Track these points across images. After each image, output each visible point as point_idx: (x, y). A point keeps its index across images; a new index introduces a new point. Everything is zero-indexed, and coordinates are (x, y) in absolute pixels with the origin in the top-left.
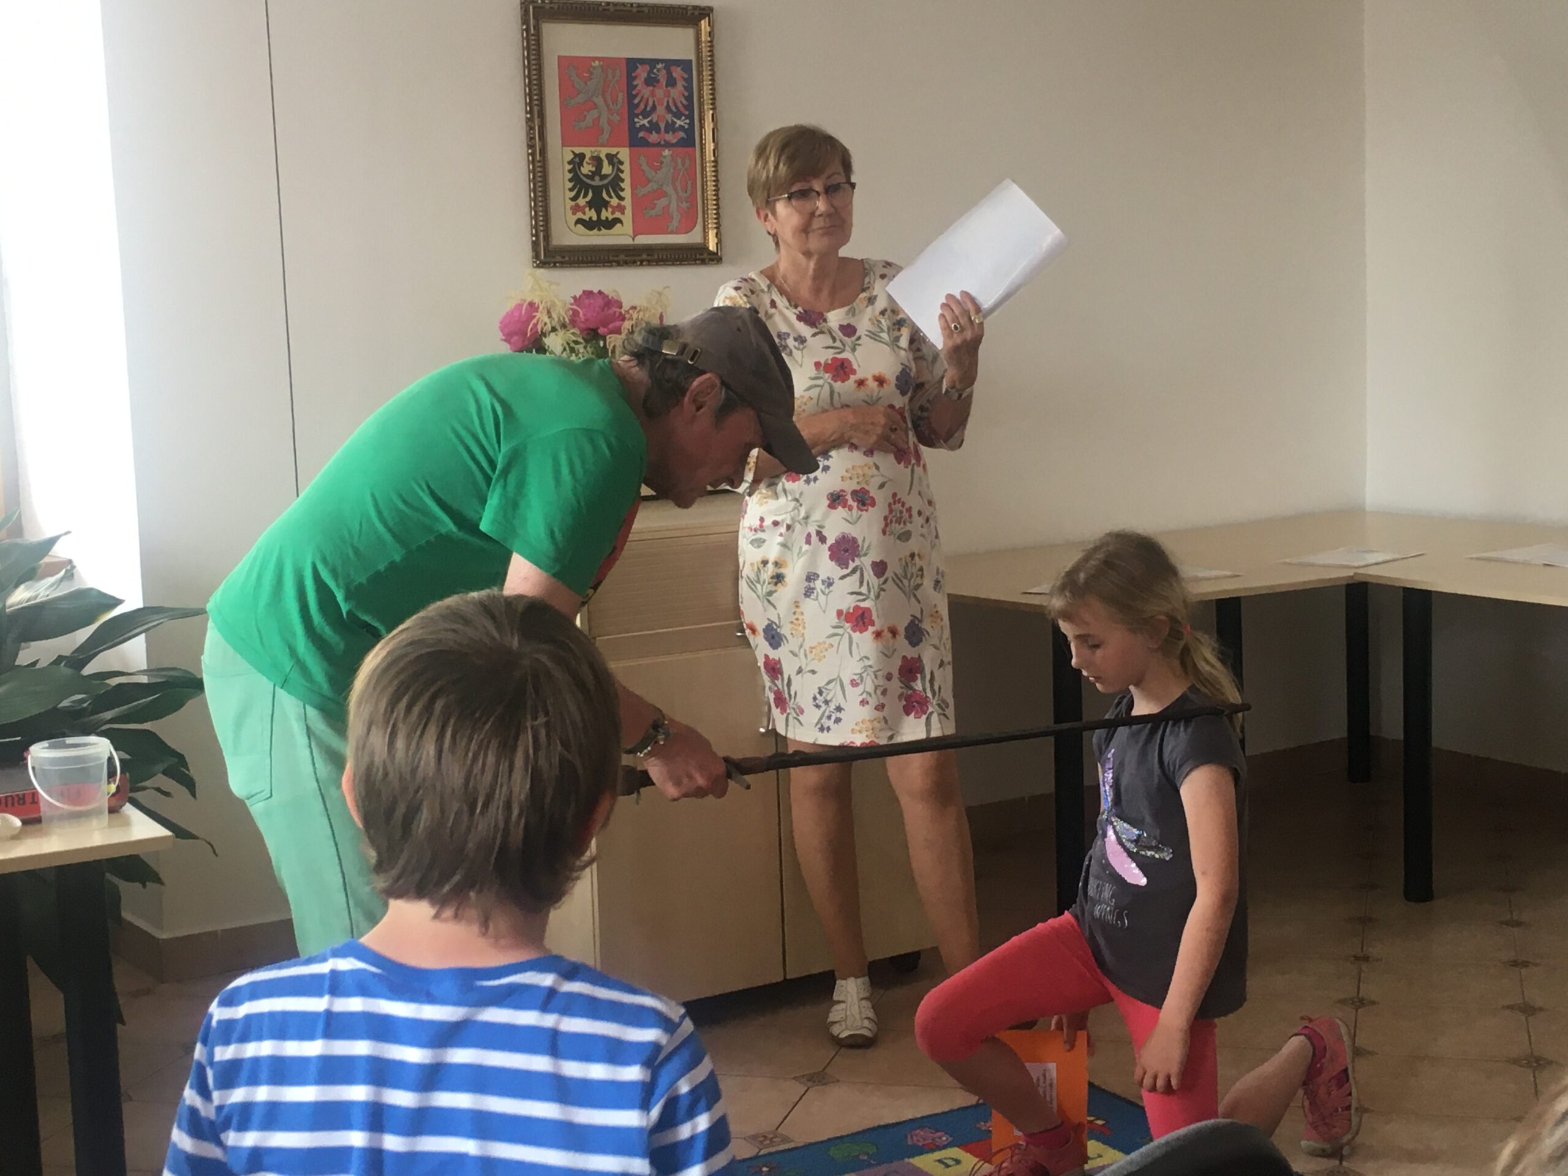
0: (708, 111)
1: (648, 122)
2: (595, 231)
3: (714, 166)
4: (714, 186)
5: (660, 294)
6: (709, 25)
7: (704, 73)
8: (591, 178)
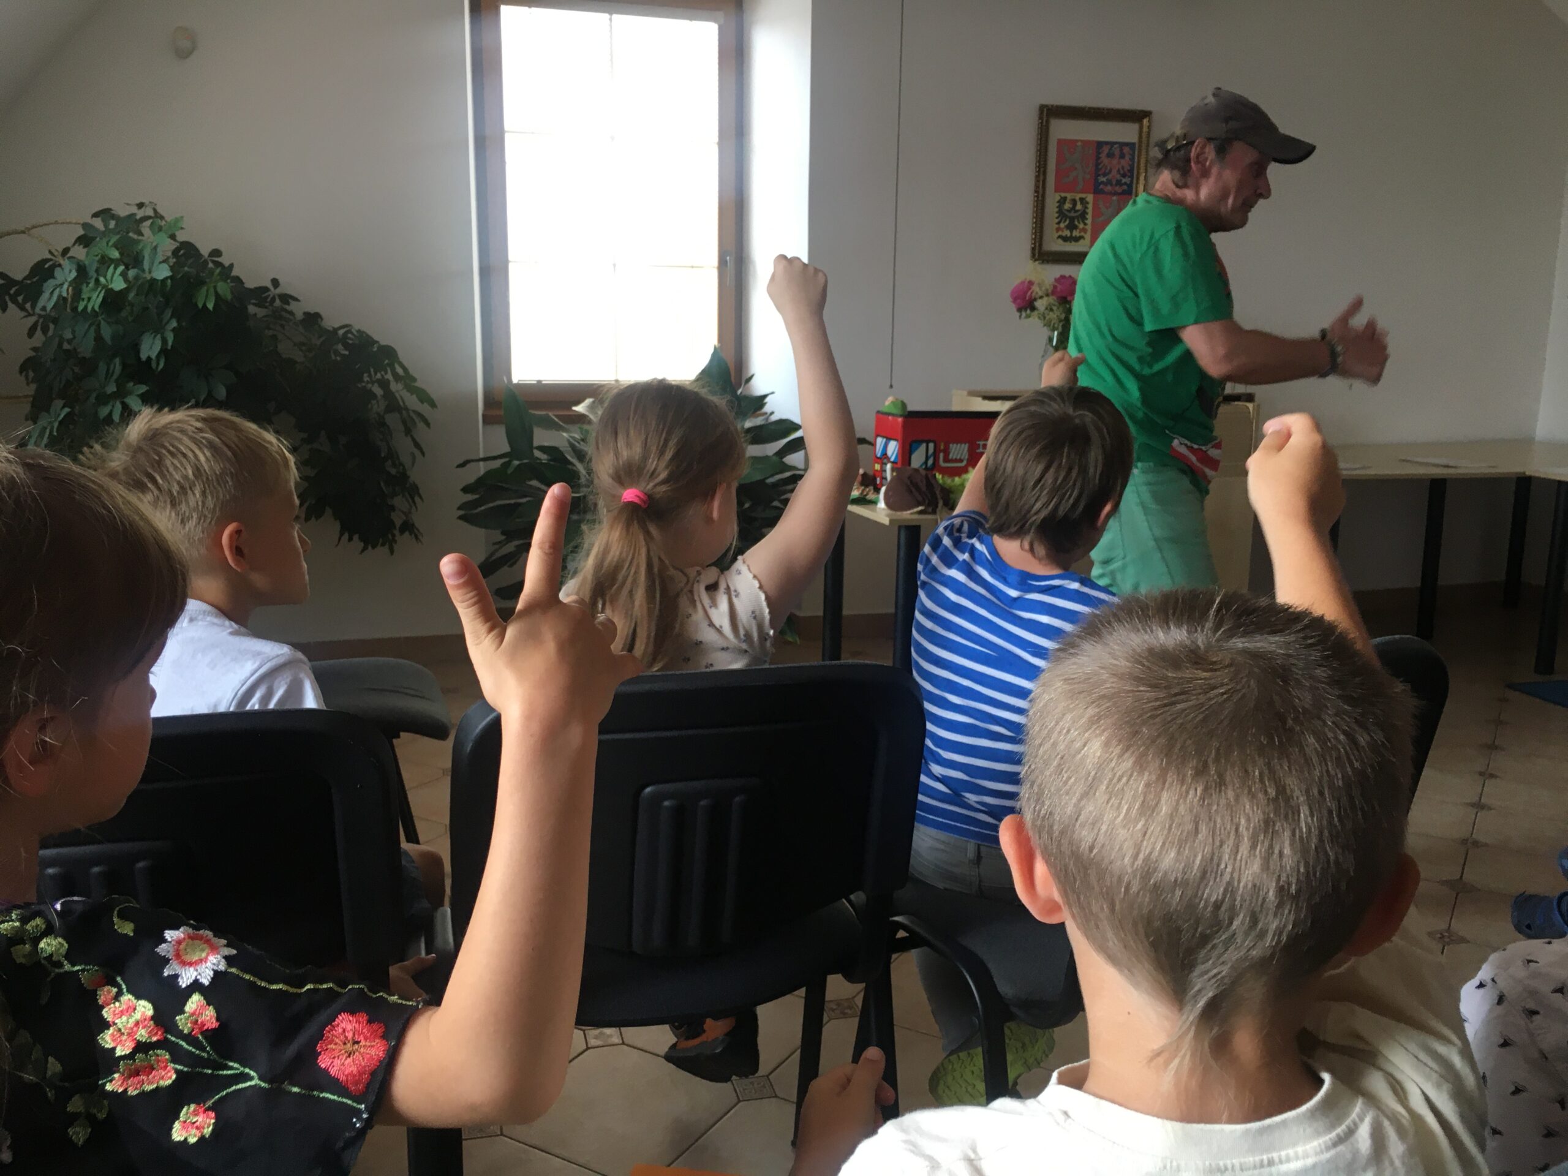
0: (1142, 174)
1: (1107, 180)
2: (1068, 243)
6: (1149, 122)
7: (1143, 151)
8: (1069, 211)
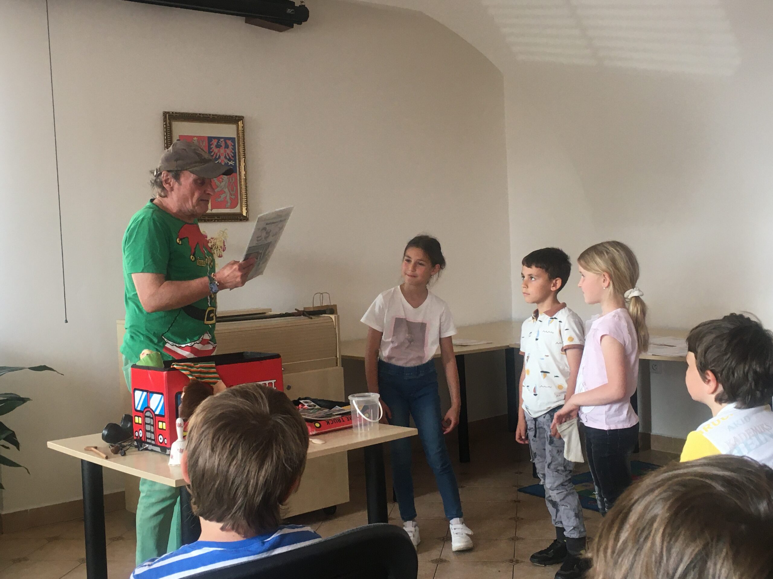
0: (242, 158)
3: (245, 181)
4: (245, 189)
5: (224, 232)
6: (242, 124)
7: (241, 143)
